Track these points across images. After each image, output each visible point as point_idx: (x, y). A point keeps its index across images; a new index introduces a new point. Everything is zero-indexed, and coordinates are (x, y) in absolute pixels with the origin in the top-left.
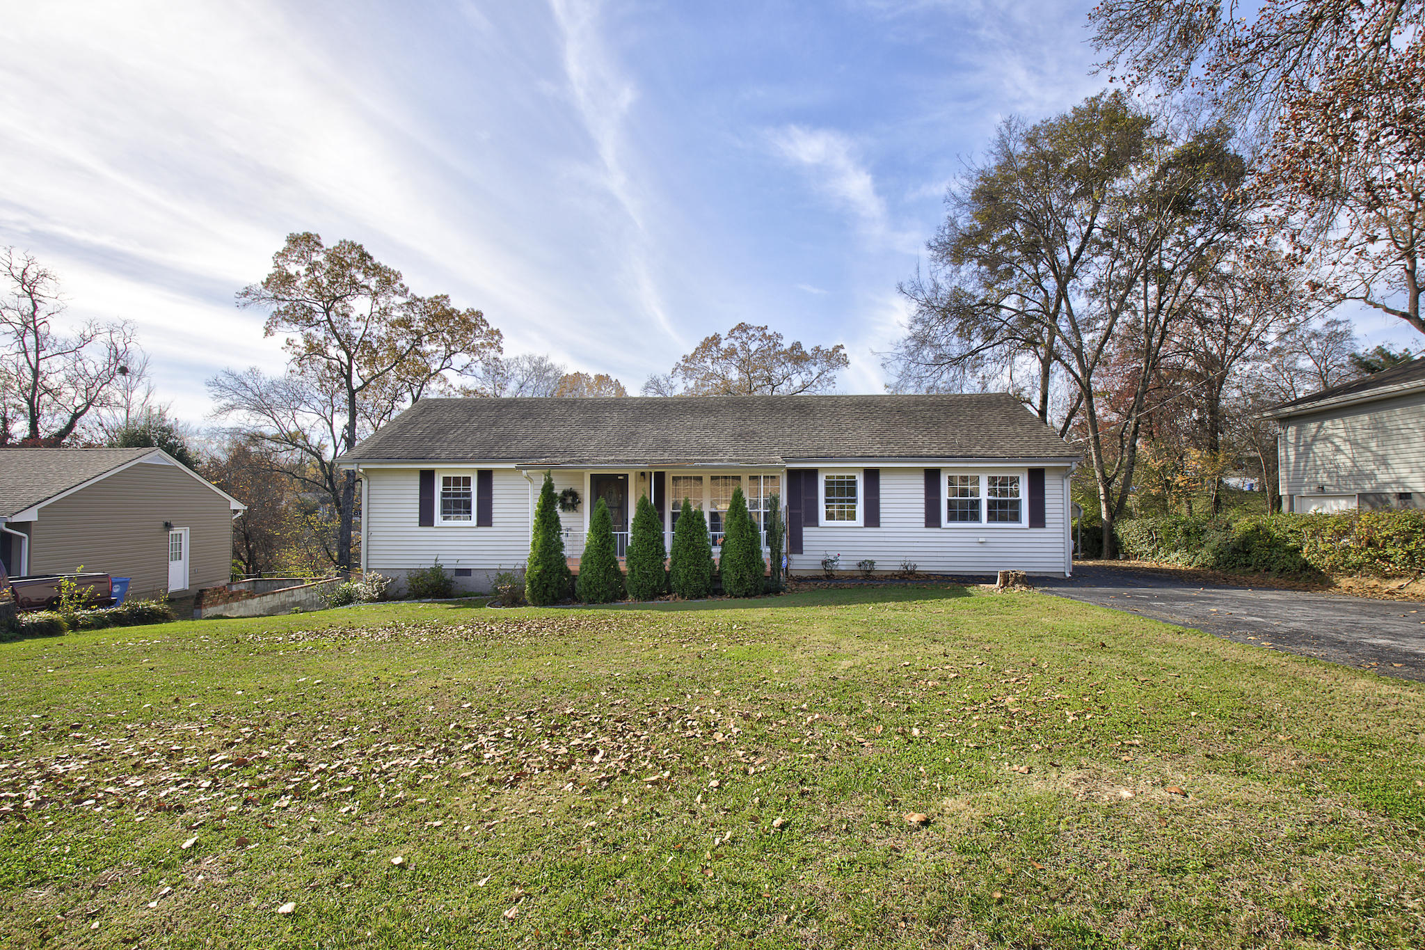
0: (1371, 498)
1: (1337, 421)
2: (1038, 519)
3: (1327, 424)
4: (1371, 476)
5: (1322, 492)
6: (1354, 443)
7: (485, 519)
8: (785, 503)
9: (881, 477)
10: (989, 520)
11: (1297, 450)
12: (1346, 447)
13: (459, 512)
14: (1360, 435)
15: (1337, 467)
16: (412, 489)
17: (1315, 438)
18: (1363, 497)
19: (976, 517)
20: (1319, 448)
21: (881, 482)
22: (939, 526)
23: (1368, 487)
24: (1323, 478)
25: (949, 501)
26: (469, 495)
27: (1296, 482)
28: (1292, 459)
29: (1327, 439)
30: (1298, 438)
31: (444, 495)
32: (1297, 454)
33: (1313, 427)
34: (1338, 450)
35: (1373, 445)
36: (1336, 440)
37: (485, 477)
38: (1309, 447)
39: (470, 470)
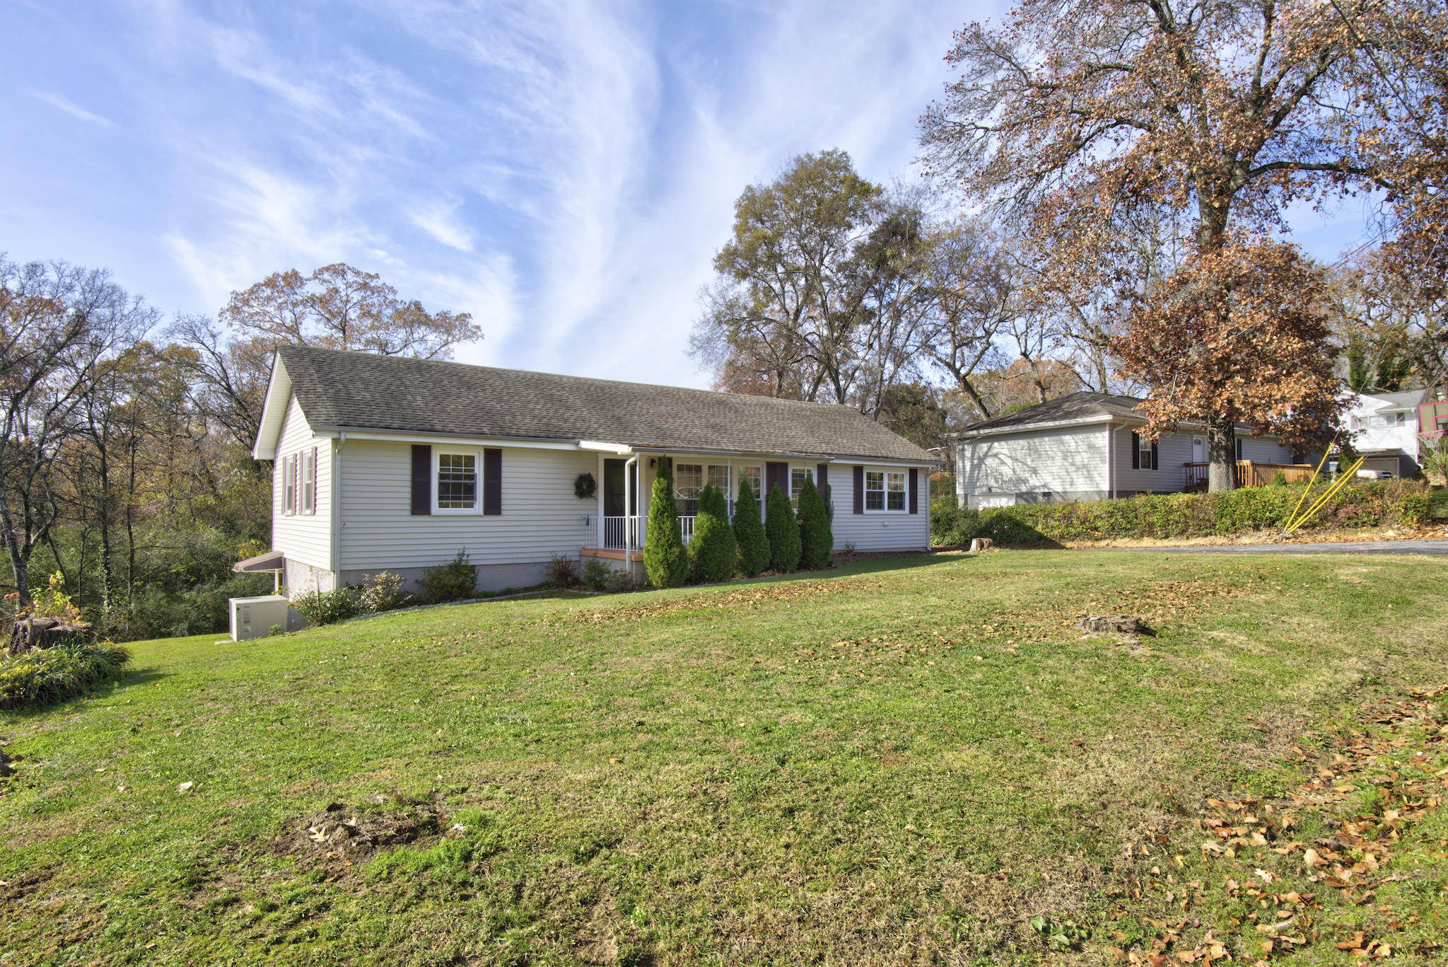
0: (1025, 496)
1: (1003, 443)
2: (914, 509)
3: (996, 444)
4: (1025, 481)
5: (990, 492)
6: (1015, 459)
7: (493, 506)
8: (765, 493)
9: (829, 472)
10: (889, 508)
11: (972, 462)
12: (1009, 461)
13: (460, 498)
14: (1019, 455)
15: (1001, 474)
16: (402, 468)
17: (986, 455)
18: (1020, 495)
19: (880, 507)
20: (989, 461)
21: (829, 475)
22: (861, 512)
23: (1024, 489)
24: (992, 483)
25: (868, 493)
26: (473, 477)
27: (971, 485)
28: (968, 468)
29: (995, 455)
30: (973, 454)
31: (442, 476)
32: (973, 466)
33: (985, 446)
34: (1003, 463)
35: (1029, 461)
36: (1001, 456)
37: (493, 457)
38: (981, 460)
39: (474, 448)
